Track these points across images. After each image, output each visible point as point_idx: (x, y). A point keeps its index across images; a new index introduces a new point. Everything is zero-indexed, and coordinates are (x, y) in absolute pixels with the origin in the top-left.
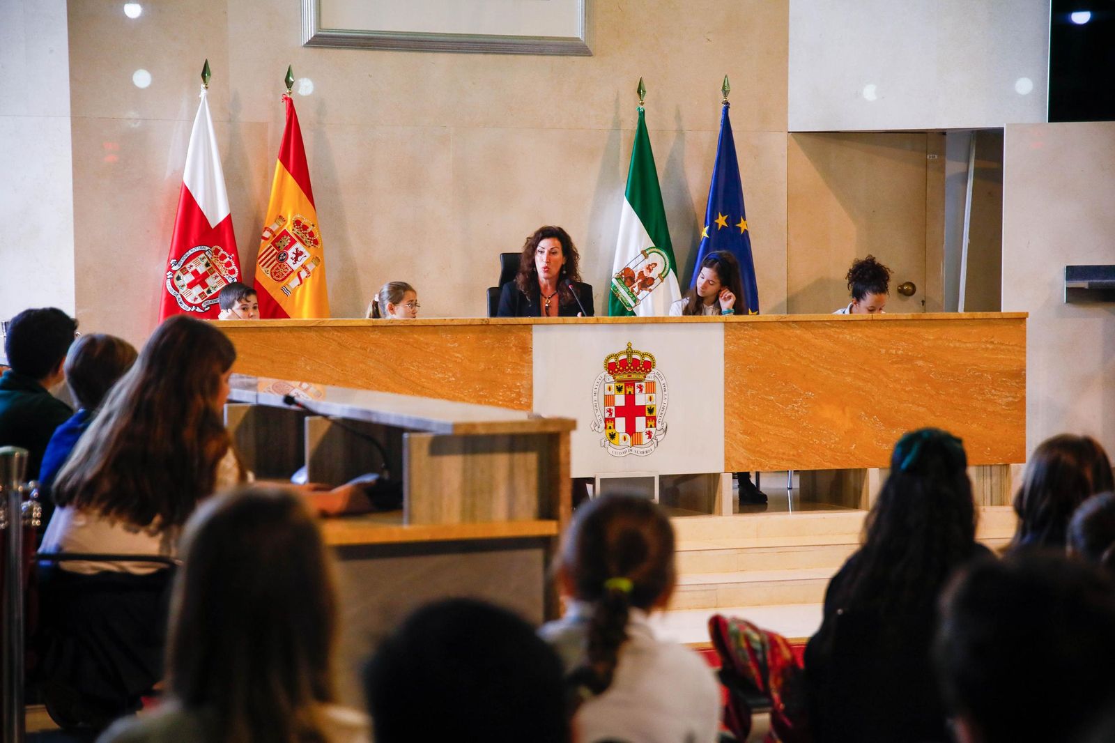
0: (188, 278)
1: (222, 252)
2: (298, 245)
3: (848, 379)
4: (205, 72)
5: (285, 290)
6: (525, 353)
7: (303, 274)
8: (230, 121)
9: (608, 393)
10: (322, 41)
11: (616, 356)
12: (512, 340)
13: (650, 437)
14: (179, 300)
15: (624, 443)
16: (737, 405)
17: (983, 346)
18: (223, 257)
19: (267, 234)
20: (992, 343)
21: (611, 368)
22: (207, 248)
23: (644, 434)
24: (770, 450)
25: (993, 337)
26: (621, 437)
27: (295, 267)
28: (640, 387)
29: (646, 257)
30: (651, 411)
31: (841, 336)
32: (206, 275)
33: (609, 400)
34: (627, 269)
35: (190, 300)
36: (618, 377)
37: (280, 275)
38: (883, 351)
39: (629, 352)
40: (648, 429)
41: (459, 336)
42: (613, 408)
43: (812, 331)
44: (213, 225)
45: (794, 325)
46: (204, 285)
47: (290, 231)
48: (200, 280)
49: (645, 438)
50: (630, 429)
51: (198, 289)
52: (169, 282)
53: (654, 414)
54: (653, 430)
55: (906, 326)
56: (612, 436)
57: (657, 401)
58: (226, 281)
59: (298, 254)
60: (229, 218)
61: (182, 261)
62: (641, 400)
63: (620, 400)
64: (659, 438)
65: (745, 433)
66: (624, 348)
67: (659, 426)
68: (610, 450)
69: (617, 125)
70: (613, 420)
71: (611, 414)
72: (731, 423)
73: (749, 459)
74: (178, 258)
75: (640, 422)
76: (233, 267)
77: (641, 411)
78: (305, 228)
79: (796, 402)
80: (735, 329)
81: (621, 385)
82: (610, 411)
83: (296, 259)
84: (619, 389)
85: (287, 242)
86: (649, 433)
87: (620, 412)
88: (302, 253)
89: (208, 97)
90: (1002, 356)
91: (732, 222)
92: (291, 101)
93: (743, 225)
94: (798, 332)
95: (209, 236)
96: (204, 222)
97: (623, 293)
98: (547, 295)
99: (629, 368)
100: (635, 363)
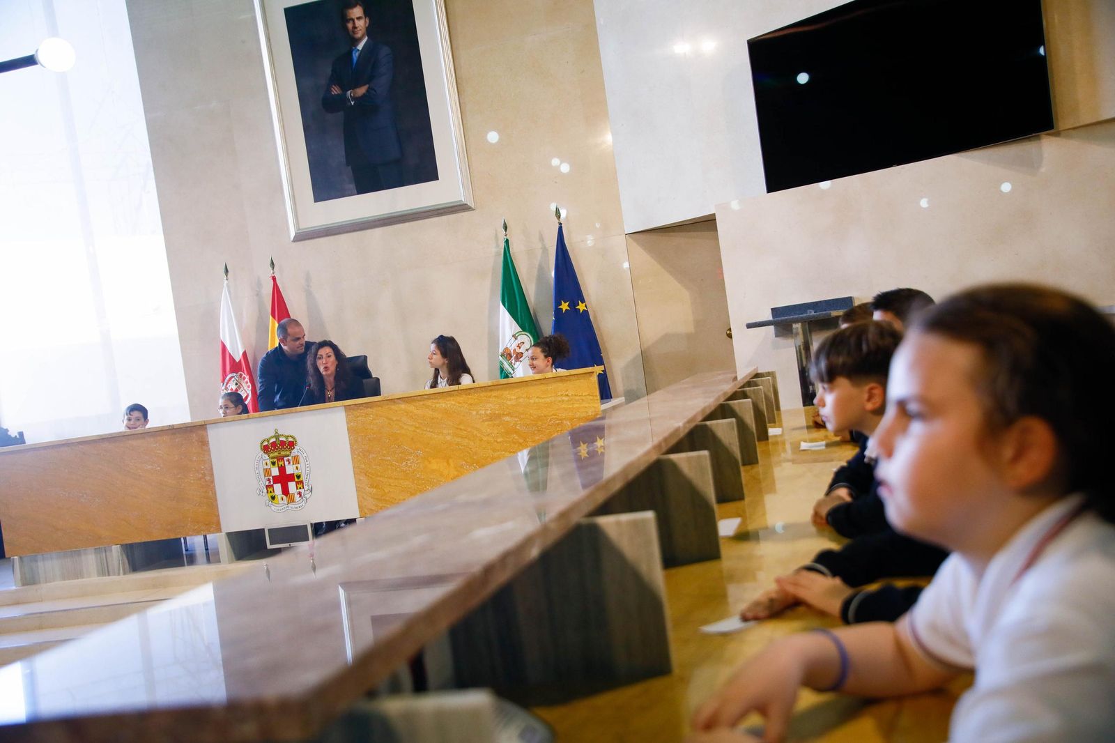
3: (449, 438)
4: (225, 272)
6: (204, 445)
8: (257, 295)
9: (266, 467)
10: (302, 237)
11: (268, 440)
12: (194, 437)
13: (300, 496)
15: (281, 502)
16: (363, 466)
17: (560, 399)
18: (244, 378)
20: (567, 395)
21: (266, 449)
22: (235, 374)
23: (296, 494)
24: (393, 498)
25: (567, 391)
26: (280, 497)
28: (288, 460)
29: (516, 339)
30: (299, 477)
31: (438, 405)
32: (237, 390)
33: (267, 472)
34: (506, 349)
36: (271, 455)
38: (474, 413)
39: (277, 436)
40: (298, 491)
41: (159, 438)
42: (271, 478)
43: (414, 404)
44: (237, 360)
45: (399, 401)
49: (297, 497)
50: (285, 491)
53: (301, 479)
54: (302, 491)
55: (491, 390)
56: (273, 498)
57: (302, 469)
58: (246, 392)
60: (245, 354)
61: (225, 383)
62: (290, 470)
63: (275, 472)
64: (308, 496)
65: (372, 486)
66: (273, 434)
67: (306, 487)
68: (273, 508)
70: (272, 486)
71: (270, 482)
72: (360, 480)
73: (377, 506)
75: (292, 486)
77: (291, 478)
79: (408, 460)
80: (353, 410)
81: (276, 460)
82: (269, 480)
84: (273, 464)
86: (300, 494)
87: (276, 480)
89: (227, 284)
90: (577, 405)
91: (573, 305)
92: (274, 279)
93: (581, 307)
94: (403, 406)
95: (236, 367)
96: (232, 359)
97: (506, 365)
98: (329, 388)
99: (279, 448)
100: (283, 443)
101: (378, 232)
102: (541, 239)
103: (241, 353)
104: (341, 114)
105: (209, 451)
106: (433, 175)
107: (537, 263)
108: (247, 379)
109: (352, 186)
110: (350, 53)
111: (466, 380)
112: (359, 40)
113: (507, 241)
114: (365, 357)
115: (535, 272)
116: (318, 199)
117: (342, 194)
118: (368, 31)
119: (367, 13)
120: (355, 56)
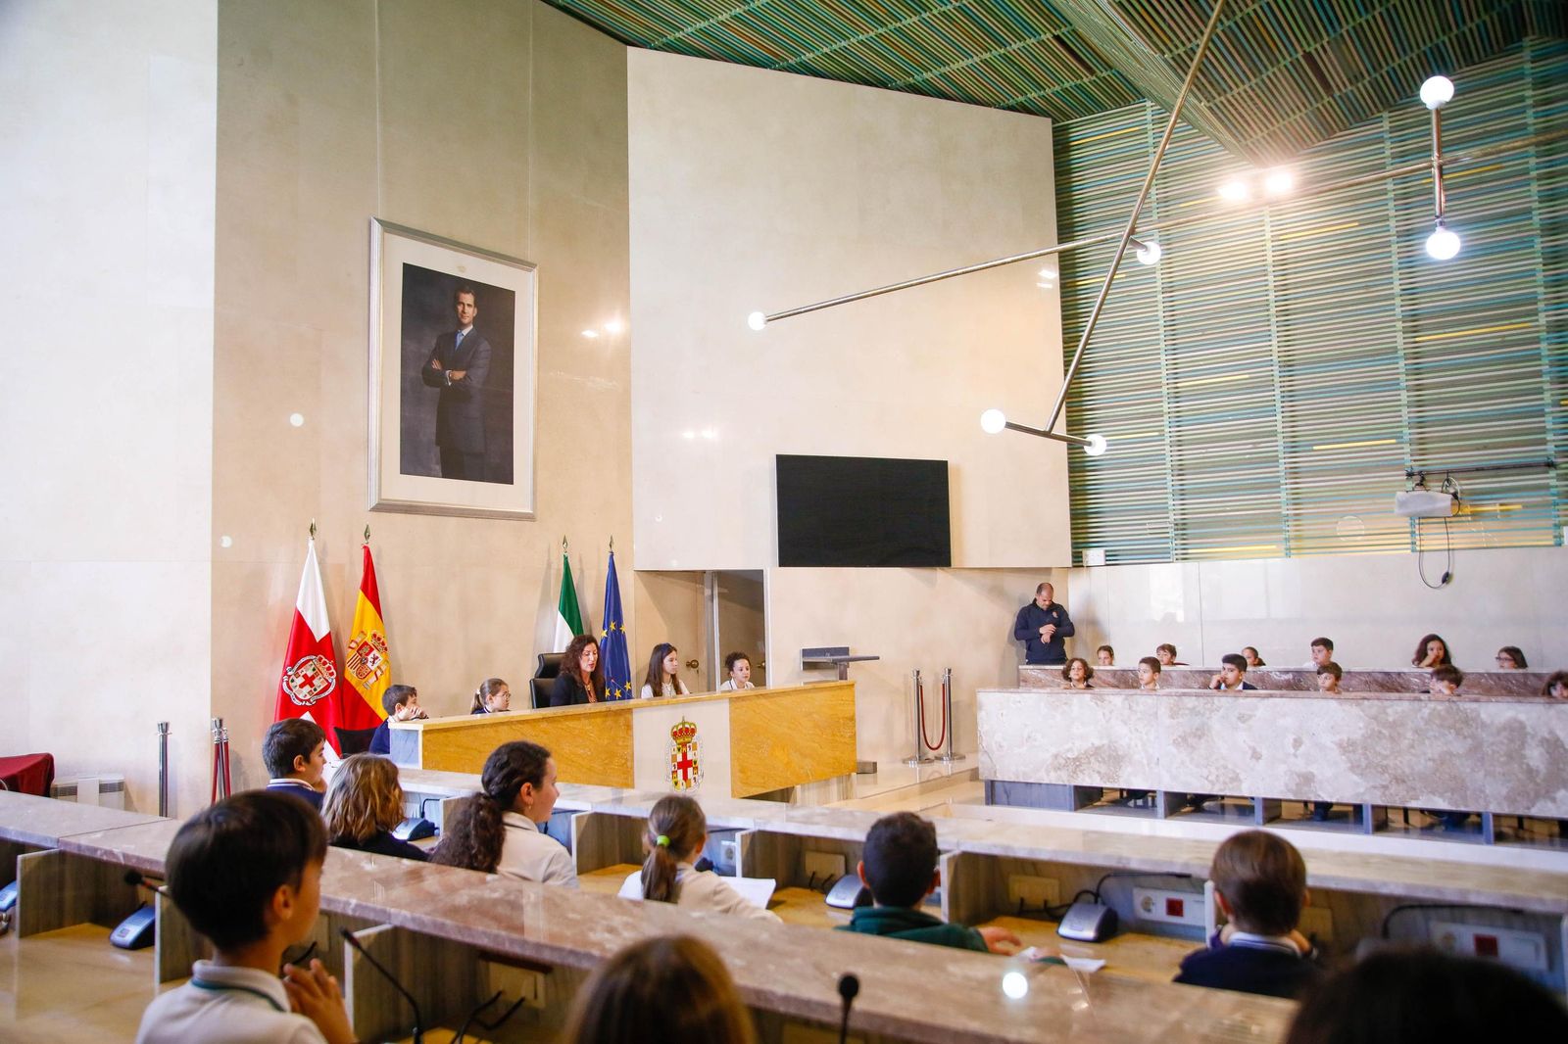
0: (301, 680)
1: (324, 659)
4: (312, 530)
5: (365, 685)
6: (629, 730)
7: (379, 673)
9: (673, 753)
10: (383, 507)
11: (677, 726)
12: (622, 720)
13: (695, 781)
14: (292, 695)
15: (681, 787)
16: (736, 752)
17: (839, 703)
18: (325, 663)
19: (353, 645)
20: (843, 700)
21: (675, 735)
22: (313, 657)
23: (692, 780)
25: (843, 697)
26: (680, 783)
27: (374, 668)
28: (689, 746)
30: (695, 763)
32: (313, 677)
33: (674, 757)
35: (301, 697)
36: (678, 741)
37: (362, 675)
39: (683, 723)
41: (593, 721)
42: (676, 764)
44: (318, 640)
45: (761, 697)
46: (312, 685)
47: (370, 643)
48: (309, 681)
49: (692, 782)
50: (685, 777)
51: (307, 688)
52: (285, 684)
53: (696, 767)
54: (696, 776)
55: (808, 693)
56: (676, 783)
57: (698, 756)
58: (327, 681)
59: (375, 658)
60: (328, 634)
61: (296, 668)
62: (690, 757)
63: (680, 758)
64: (699, 781)
65: (740, 771)
67: (699, 773)
69: (549, 565)
70: (676, 772)
71: (675, 768)
72: (734, 765)
73: (742, 789)
74: (292, 664)
75: (690, 770)
76: (333, 670)
77: (690, 763)
78: (379, 639)
79: (763, 748)
83: (374, 662)
84: (679, 750)
85: (366, 650)
86: (695, 778)
87: (679, 766)
88: (377, 658)
89: (314, 545)
90: (846, 708)
92: (366, 549)
93: (623, 628)
95: (315, 648)
99: (684, 734)
100: (687, 730)
101: (453, 521)
102: (581, 561)
103: (325, 632)
104: (438, 389)
106: (510, 480)
109: (438, 468)
110: (456, 334)
113: (566, 558)
116: (404, 471)
117: (428, 472)
118: (475, 320)
119: (477, 304)
120: (460, 339)
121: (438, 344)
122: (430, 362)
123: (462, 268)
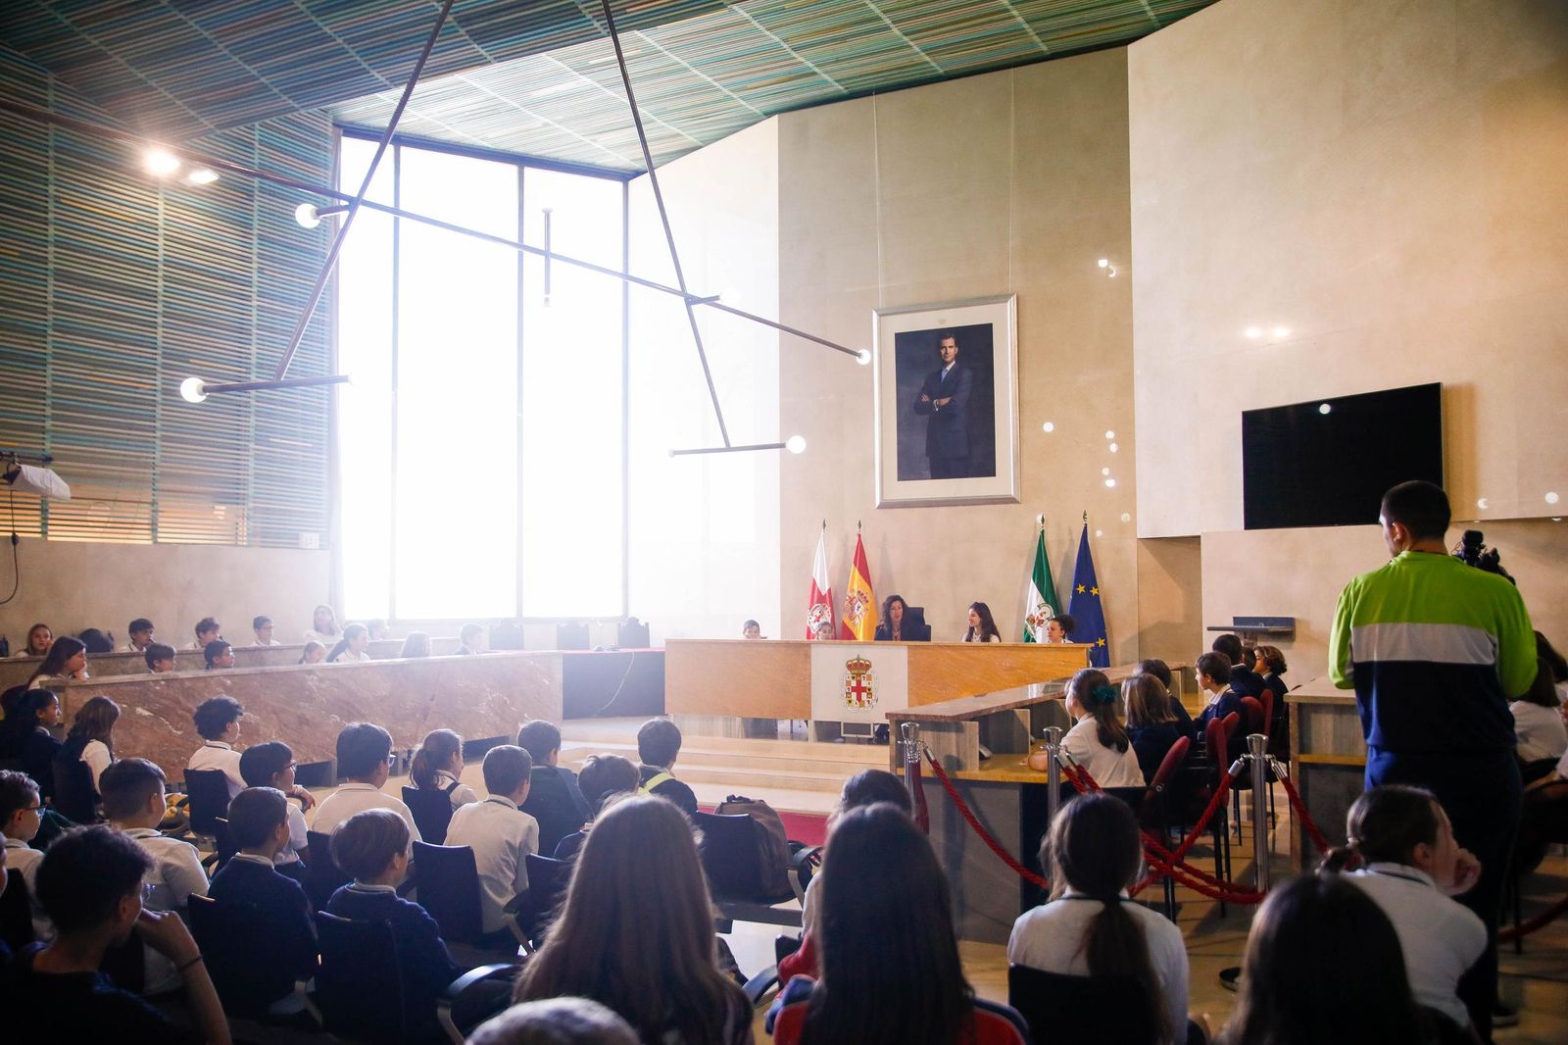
1: (827, 607)
2: (859, 603)
4: (824, 525)
5: (854, 624)
6: (807, 658)
7: (861, 617)
9: (848, 679)
10: (885, 505)
11: (851, 661)
12: (801, 651)
13: (869, 703)
14: (810, 629)
15: (855, 705)
16: (916, 688)
17: (1058, 663)
18: (827, 609)
19: (846, 598)
20: (1064, 661)
21: (849, 667)
22: (820, 604)
23: (866, 701)
26: (854, 702)
27: (858, 613)
28: (864, 677)
29: (1040, 608)
30: (869, 690)
31: (970, 654)
32: (819, 618)
33: (848, 683)
34: (1032, 615)
35: (814, 629)
36: (853, 672)
37: (852, 618)
38: (997, 664)
39: (858, 659)
40: (868, 699)
41: (765, 648)
42: (850, 687)
44: (823, 594)
45: (943, 647)
46: (819, 622)
47: (856, 597)
50: (859, 698)
52: (808, 621)
53: (871, 692)
54: (871, 700)
56: (850, 702)
57: (873, 685)
60: (830, 590)
61: (812, 610)
62: (864, 684)
63: (854, 683)
64: (874, 704)
66: (856, 657)
67: (873, 698)
68: (849, 708)
70: (850, 693)
71: (849, 690)
72: (912, 698)
75: (864, 695)
76: (830, 614)
77: (864, 689)
78: (863, 595)
79: (948, 689)
80: (914, 648)
83: (858, 610)
84: (853, 678)
85: (855, 601)
86: (869, 701)
87: (854, 689)
88: (860, 607)
89: (823, 535)
91: (1088, 589)
92: (859, 536)
93: (1094, 591)
94: (948, 651)
95: (821, 599)
96: (819, 593)
97: (1030, 628)
98: (896, 629)
99: (859, 668)
100: (861, 664)
101: (944, 510)
102: (1070, 532)
103: (827, 589)
104: (927, 417)
105: (810, 663)
106: (991, 472)
107: (1064, 551)
108: (829, 608)
109: (928, 473)
110: (941, 371)
111: (994, 639)
112: (948, 363)
113: (1043, 532)
114: (923, 609)
115: (1062, 558)
116: (900, 478)
117: (920, 477)
118: (957, 357)
119: (957, 344)
120: (944, 374)
121: (926, 383)
122: (920, 397)
123: (942, 321)
